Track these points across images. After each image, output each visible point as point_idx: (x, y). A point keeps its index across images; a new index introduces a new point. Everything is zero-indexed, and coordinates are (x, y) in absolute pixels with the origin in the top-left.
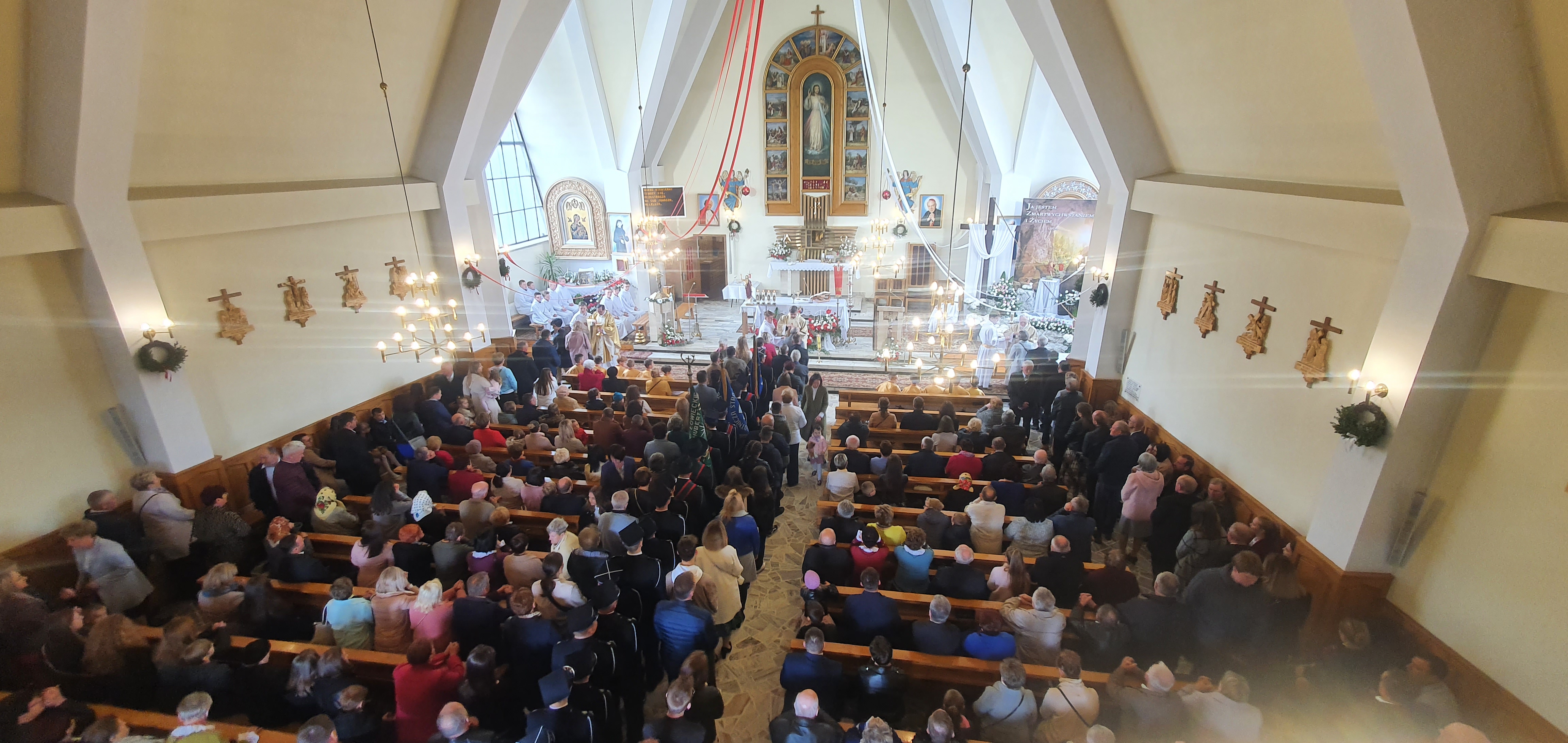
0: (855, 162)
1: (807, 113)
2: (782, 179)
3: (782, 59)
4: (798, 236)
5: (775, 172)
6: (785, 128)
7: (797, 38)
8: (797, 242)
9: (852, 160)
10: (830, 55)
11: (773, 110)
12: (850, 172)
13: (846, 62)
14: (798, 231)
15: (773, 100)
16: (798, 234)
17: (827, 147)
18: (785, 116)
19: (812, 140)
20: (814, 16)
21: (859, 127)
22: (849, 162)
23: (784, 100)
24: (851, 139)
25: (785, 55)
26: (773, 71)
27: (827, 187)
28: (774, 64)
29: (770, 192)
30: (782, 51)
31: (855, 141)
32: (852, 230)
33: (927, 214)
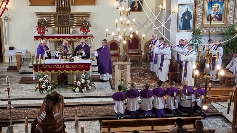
4: (52, 19)
8: (52, 22)
14: (52, 15)
16: (52, 17)
32: (87, 15)
33: (134, 3)
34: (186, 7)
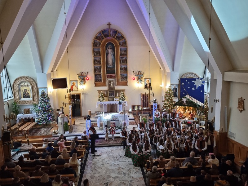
0: (123, 69)
1: (107, 54)
2: (100, 75)
3: (98, 38)
5: (97, 73)
6: (100, 59)
7: (103, 32)
9: (122, 68)
10: (114, 37)
11: (96, 53)
12: (122, 72)
13: (119, 39)
15: (96, 50)
16: (106, 92)
17: (114, 64)
18: (100, 55)
19: (109, 63)
20: (108, 26)
21: (124, 59)
22: (121, 69)
23: (99, 50)
24: (122, 62)
25: (99, 37)
26: (96, 41)
27: (115, 77)
28: (96, 39)
29: (96, 79)
30: (99, 36)
31: (123, 63)
32: (123, 91)
33: (147, 84)
34: (174, 86)
